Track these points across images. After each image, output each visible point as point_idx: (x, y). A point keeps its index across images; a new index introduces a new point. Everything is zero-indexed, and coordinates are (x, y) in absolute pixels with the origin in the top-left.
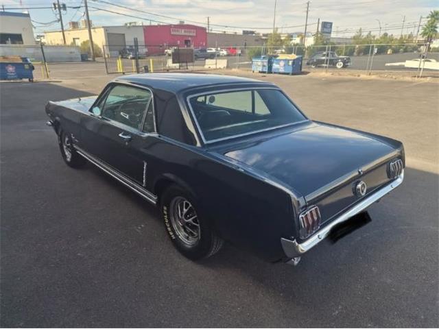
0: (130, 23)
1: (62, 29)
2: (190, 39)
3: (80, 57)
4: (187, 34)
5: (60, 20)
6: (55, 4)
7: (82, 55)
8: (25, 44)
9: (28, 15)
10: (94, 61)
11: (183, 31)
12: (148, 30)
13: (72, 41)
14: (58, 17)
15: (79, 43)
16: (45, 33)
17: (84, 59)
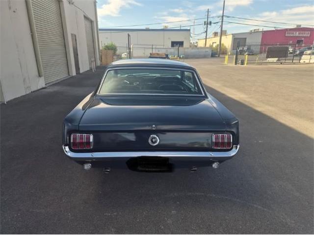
0: (255, 30)
1: (206, 37)
2: (303, 39)
3: (211, 54)
4: (301, 35)
5: (206, 32)
6: (205, 22)
7: (212, 54)
8: (184, 47)
9: (189, 30)
10: (219, 56)
11: (298, 33)
12: (265, 34)
13: (212, 44)
14: (206, 30)
15: (214, 45)
16: (198, 40)
17: (213, 55)
